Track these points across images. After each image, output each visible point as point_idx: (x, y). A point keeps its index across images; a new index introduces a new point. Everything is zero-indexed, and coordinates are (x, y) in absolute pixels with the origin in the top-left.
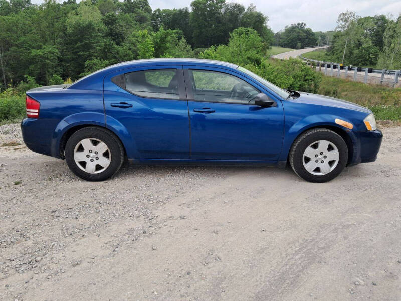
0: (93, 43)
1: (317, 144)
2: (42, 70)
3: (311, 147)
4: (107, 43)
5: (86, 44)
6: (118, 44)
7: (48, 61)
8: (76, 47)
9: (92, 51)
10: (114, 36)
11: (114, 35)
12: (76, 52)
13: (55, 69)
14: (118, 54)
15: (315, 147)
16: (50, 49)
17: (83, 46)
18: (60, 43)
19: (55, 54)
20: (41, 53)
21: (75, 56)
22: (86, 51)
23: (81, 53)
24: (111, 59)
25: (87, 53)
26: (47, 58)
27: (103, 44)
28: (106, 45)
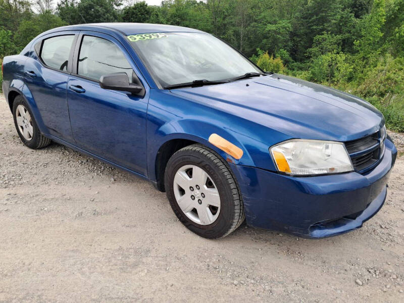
0: (330, 16)
1: (214, 187)
2: (272, 44)
3: (208, 178)
4: (344, 16)
5: (322, 17)
6: (357, 16)
7: (278, 36)
8: (310, 21)
9: (326, 25)
10: (357, 8)
11: (358, 6)
12: (310, 26)
13: (285, 44)
14: (354, 28)
15: (209, 184)
16: (284, 24)
17: (318, 20)
18: (297, 18)
19: (288, 28)
20: (274, 28)
21: (308, 31)
22: (320, 25)
23: (314, 27)
24: (344, 34)
25: (321, 27)
26: (279, 33)
27: (339, 17)
28: (342, 17)
